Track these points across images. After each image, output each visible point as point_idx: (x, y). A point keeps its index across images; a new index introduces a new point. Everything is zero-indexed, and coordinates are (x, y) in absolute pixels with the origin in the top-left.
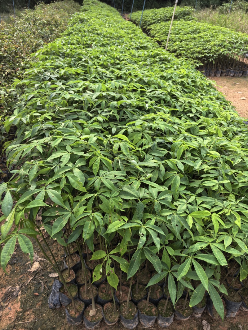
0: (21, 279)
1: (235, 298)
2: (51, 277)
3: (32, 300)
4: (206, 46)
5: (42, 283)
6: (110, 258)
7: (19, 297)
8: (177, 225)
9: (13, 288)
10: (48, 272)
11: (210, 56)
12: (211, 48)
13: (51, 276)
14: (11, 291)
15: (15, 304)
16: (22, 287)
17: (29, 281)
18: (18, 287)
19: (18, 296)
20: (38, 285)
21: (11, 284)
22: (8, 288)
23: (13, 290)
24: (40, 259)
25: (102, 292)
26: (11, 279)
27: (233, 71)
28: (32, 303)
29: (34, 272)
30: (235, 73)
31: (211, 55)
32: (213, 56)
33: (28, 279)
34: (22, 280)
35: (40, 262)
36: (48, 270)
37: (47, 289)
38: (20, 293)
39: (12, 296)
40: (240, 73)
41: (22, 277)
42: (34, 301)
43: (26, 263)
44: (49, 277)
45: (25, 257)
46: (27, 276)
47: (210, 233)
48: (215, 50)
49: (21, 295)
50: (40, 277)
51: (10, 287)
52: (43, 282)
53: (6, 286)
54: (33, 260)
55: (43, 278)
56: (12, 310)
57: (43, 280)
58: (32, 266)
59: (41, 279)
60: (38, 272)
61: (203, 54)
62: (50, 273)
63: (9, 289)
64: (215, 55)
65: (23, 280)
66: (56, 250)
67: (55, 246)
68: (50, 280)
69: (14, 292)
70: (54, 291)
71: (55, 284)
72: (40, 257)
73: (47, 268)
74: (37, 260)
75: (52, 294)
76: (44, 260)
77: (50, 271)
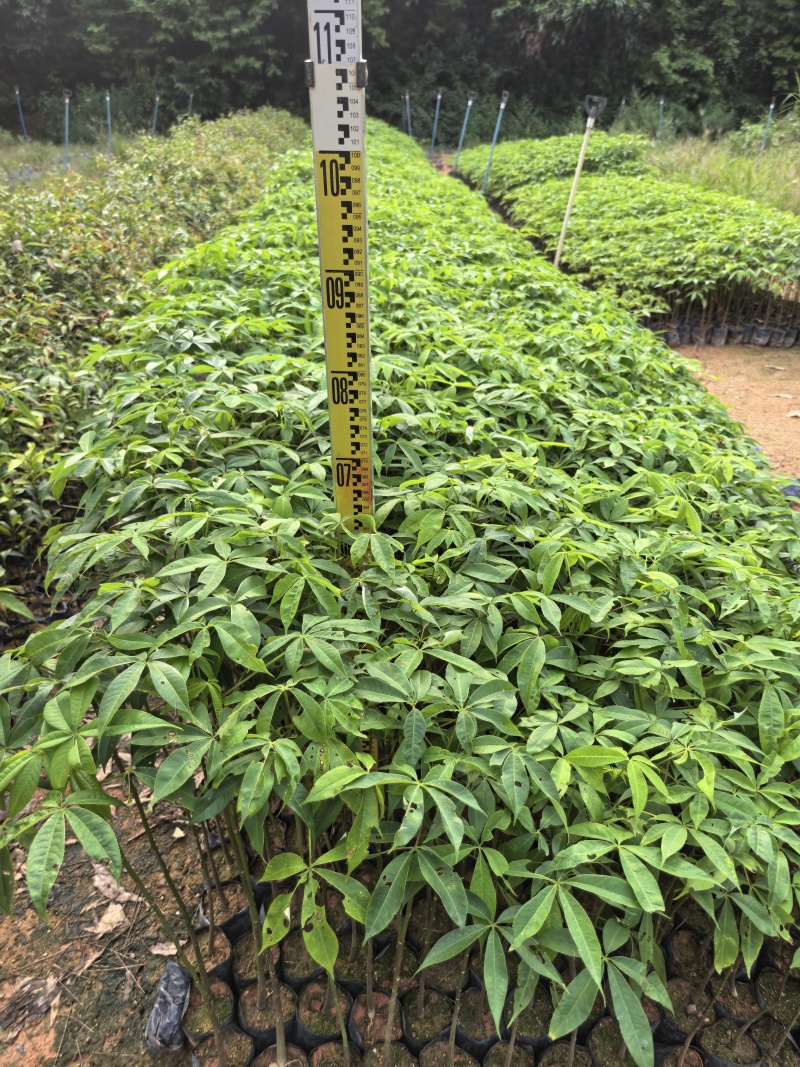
0: (64, 957)
1: (738, 1050)
2: (158, 956)
3: (93, 1024)
4: (679, 254)
5: (129, 972)
6: (316, 876)
7: (53, 1014)
8: (518, 784)
9: (36, 982)
10: (148, 939)
11: (692, 283)
12: (696, 259)
13: (156, 951)
14: (28, 992)
15: (37, 1035)
16: (64, 981)
17: (88, 965)
18: (51, 982)
19: (49, 1010)
20: (115, 977)
21: (31, 972)
22: (22, 983)
23: (35, 991)
24: (126, 896)
25: (310, 1009)
26: (33, 954)
27: (767, 331)
28: (93, 1035)
29: (105, 935)
30: (772, 336)
31: (696, 281)
32: (701, 284)
33: (86, 957)
34: (65, 959)
35: (127, 904)
36: (150, 932)
37: (142, 992)
38: (56, 1001)
39: (33, 1009)
40: (788, 335)
41: (67, 951)
42: (97, 1029)
43: (83, 905)
44: (150, 954)
45: (82, 886)
46: (83, 949)
47: (623, 814)
48: (709, 267)
49: (60, 1008)
50: (122, 952)
51: (28, 979)
52: (132, 969)
53: (16, 977)
54: (106, 898)
55: (133, 955)
56: (28, 1054)
57: (129, 961)
58: (100, 917)
59: (125, 960)
60: (117, 935)
61: (672, 278)
62: (155, 941)
63: (24, 986)
64: (707, 282)
65: (71, 959)
66: (179, 870)
67: (176, 856)
68: (152, 964)
69: (38, 996)
70: (164, 997)
71: (166, 974)
72: (126, 891)
73: (147, 926)
74: (117, 899)
75: (157, 1006)
76: (141, 899)
77: (155, 935)
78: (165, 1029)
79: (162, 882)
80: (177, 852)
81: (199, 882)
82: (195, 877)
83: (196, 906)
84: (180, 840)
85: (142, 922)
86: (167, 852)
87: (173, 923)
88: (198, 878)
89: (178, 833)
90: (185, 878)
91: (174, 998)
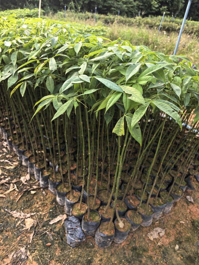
0: (21, 240)
2: (53, 224)
3: (48, 251)
5: (48, 233)
9: (17, 252)
10: (46, 221)
13: (51, 223)
16: (27, 247)
19: (28, 257)
20: (44, 236)
22: (12, 256)
23: (19, 255)
28: (50, 254)
29: (31, 228)
35: (31, 217)
36: (45, 219)
43: (15, 225)
44: (50, 225)
49: (31, 254)
50: (40, 229)
53: (7, 255)
55: (45, 228)
58: (25, 224)
59: (43, 230)
60: (35, 226)
62: (50, 221)
65: (24, 240)
70: (72, 228)
71: (69, 222)
72: (28, 214)
73: (43, 219)
74: (26, 217)
75: (70, 233)
76: (35, 213)
77: (48, 219)
78: (80, 236)
79: (38, 206)
80: (36, 197)
81: (51, 200)
82: (48, 200)
83: (56, 206)
84: (35, 194)
85: (41, 219)
86: (33, 198)
87: (51, 214)
88: (50, 200)
89: (33, 192)
90: (45, 202)
91: (77, 226)
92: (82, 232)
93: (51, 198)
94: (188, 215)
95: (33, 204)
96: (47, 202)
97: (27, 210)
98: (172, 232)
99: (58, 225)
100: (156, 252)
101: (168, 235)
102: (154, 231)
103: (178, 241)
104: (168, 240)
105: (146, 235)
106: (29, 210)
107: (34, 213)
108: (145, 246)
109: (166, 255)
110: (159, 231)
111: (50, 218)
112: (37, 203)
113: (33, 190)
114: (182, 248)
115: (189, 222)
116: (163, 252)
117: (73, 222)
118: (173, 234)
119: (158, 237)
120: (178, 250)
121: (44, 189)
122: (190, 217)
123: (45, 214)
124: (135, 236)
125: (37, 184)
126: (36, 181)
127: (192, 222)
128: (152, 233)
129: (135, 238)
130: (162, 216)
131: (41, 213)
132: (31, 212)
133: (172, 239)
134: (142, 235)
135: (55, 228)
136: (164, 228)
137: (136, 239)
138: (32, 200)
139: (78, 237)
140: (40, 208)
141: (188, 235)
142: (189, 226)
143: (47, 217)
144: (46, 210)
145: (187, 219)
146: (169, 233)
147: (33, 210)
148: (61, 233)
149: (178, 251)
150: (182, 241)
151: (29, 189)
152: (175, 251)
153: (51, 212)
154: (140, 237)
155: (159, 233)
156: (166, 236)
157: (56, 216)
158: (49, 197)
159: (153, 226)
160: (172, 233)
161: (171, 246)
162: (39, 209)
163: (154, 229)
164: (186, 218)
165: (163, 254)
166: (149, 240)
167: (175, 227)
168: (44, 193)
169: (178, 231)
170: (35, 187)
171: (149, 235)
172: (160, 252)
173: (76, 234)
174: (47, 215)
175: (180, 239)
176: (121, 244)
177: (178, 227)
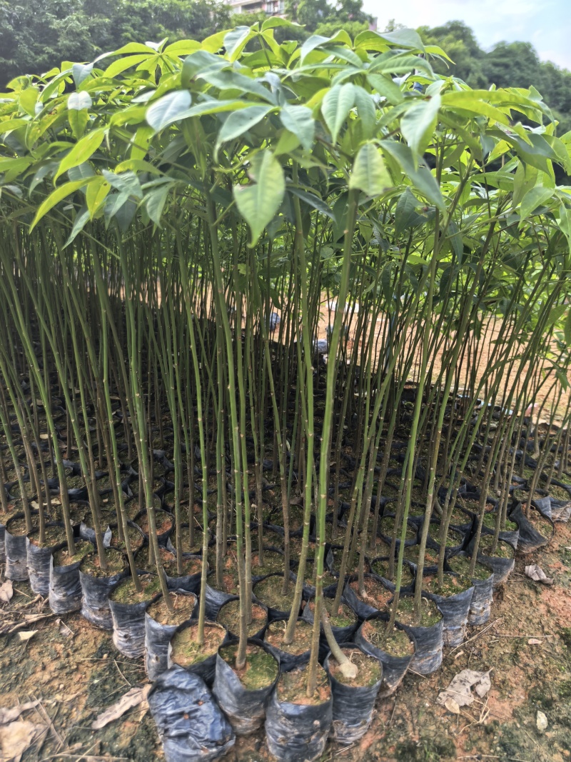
2: (108, 725)
10: (81, 722)
13: (100, 724)
24: (14, 711)
29: (24, 754)
35: (25, 715)
36: (77, 716)
44: (97, 731)
50: (61, 750)
52: (91, 754)
55: (78, 745)
59: (72, 754)
60: (40, 744)
62: (94, 717)
68: (110, 734)
70: (182, 714)
71: (166, 695)
72: (10, 708)
73: (68, 715)
74: (5, 720)
75: (174, 733)
76: (36, 703)
77: (87, 713)
78: (212, 731)
79: (47, 677)
80: (39, 650)
81: (94, 650)
82: (83, 650)
83: (111, 664)
84: (33, 639)
85: (59, 715)
86: (26, 655)
87: (99, 692)
88: (90, 648)
89: (25, 635)
90: (71, 658)
91: (197, 702)
92: (219, 716)
93: (92, 644)
94: (546, 618)
95: (30, 672)
96: (79, 658)
97: (7, 696)
98: (515, 676)
99: (128, 727)
100: (480, 750)
101: (501, 687)
102: (456, 685)
103: (538, 699)
104: (506, 705)
105: (433, 702)
106: (14, 695)
107: (32, 700)
108: (440, 736)
109: (514, 754)
110: (473, 681)
111: (96, 709)
112: (44, 668)
113: (27, 628)
114: (558, 721)
115: (554, 638)
116: (503, 745)
117: (182, 691)
118: (516, 683)
119: (472, 699)
120: (548, 729)
121: (65, 618)
122: (552, 623)
123: (74, 700)
124: (399, 712)
125: (41, 606)
126: (37, 598)
127: (562, 637)
128: (450, 690)
129: (399, 717)
130: (470, 635)
131: (58, 697)
132: (23, 700)
133: (519, 696)
134: (421, 705)
135: (116, 737)
136: (485, 669)
137: (404, 720)
138: (25, 661)
139: (208, 737)
140: (55, 683)
141: (563, 678)
142: (558, 649)
143: (81, 707)
144: (77, 686)
145: (546, 630)
146: (503, 682)
147: (31, 692)
148: (141, 750)
149: (548, 734)
150: (553, 700)
151: (10, 627)
152: (539, 735)
153: (97, 686)
154: (417, 710)
155: (472, 688)
156: (497, 694)
157: (116, 697)
158: (86, 642)
159: (448, 670)
160: (513, 680)
161: (521, 721)
162: (52, 687)
163: (455, 678)
164: (543, 627)
165: (505, 750)
166: (448, 713)
167: (517, 660)
168: (66, 630)
169: (531, 672)
170: (32, 618)
171: (444, 698)
172: (491, 746)
173: (198, 729)
174: (83, 701)
175: (542, 691)
176: (357, 743)
177: (526, 658)
